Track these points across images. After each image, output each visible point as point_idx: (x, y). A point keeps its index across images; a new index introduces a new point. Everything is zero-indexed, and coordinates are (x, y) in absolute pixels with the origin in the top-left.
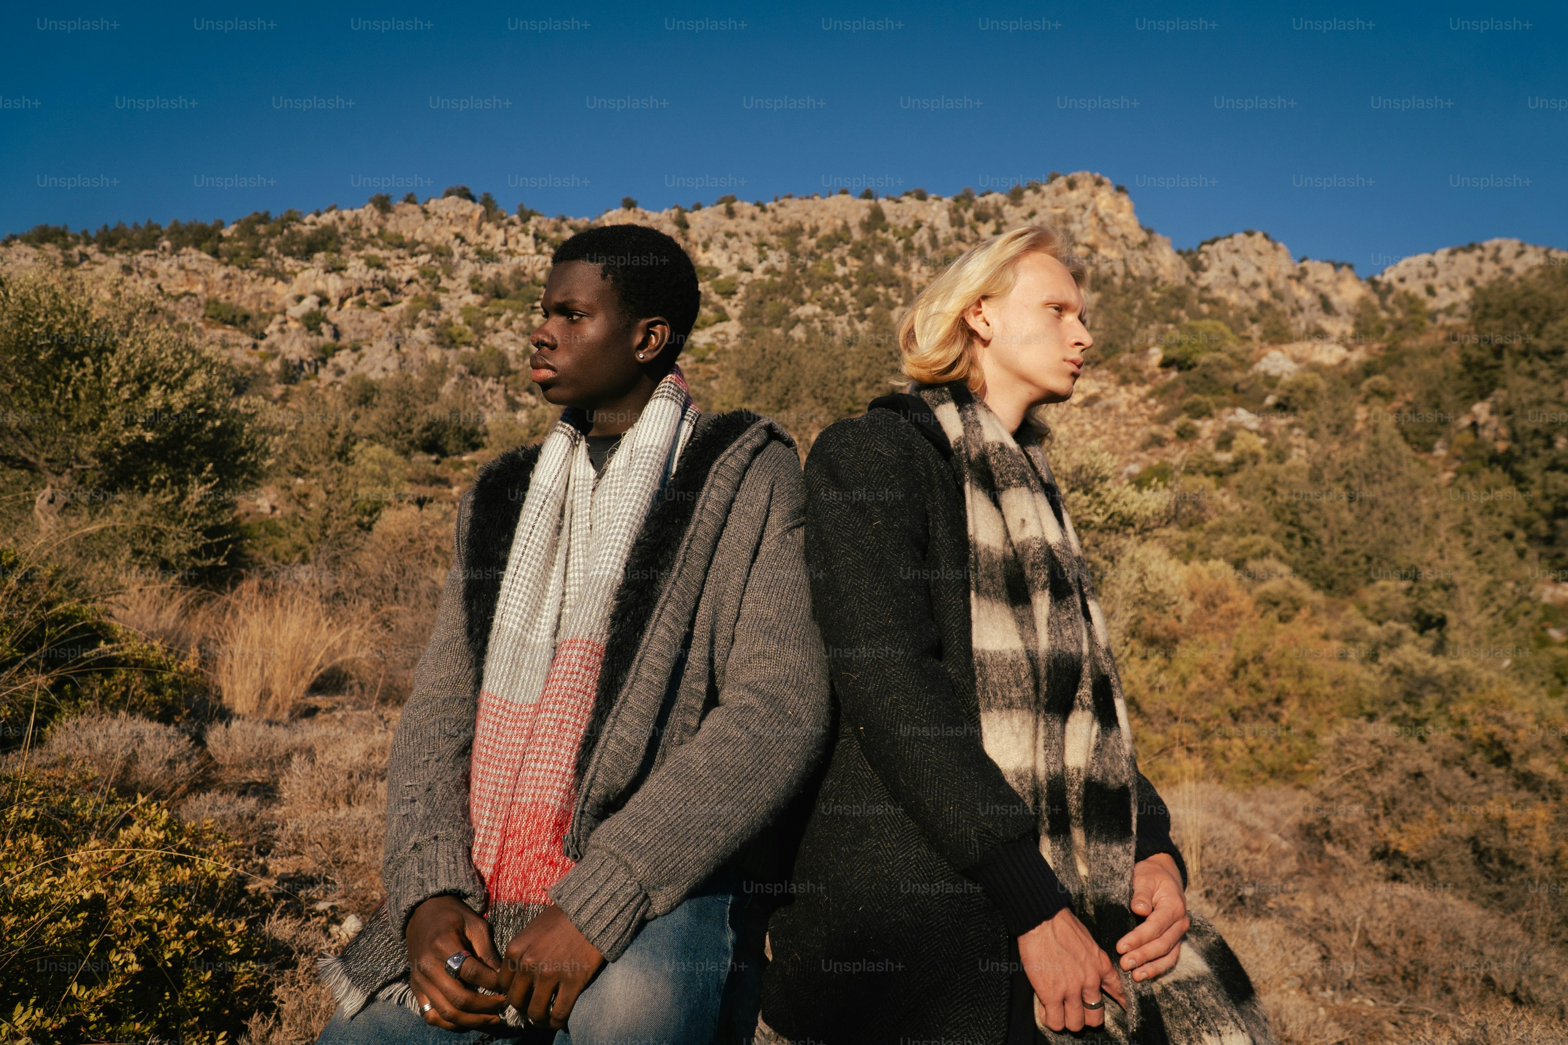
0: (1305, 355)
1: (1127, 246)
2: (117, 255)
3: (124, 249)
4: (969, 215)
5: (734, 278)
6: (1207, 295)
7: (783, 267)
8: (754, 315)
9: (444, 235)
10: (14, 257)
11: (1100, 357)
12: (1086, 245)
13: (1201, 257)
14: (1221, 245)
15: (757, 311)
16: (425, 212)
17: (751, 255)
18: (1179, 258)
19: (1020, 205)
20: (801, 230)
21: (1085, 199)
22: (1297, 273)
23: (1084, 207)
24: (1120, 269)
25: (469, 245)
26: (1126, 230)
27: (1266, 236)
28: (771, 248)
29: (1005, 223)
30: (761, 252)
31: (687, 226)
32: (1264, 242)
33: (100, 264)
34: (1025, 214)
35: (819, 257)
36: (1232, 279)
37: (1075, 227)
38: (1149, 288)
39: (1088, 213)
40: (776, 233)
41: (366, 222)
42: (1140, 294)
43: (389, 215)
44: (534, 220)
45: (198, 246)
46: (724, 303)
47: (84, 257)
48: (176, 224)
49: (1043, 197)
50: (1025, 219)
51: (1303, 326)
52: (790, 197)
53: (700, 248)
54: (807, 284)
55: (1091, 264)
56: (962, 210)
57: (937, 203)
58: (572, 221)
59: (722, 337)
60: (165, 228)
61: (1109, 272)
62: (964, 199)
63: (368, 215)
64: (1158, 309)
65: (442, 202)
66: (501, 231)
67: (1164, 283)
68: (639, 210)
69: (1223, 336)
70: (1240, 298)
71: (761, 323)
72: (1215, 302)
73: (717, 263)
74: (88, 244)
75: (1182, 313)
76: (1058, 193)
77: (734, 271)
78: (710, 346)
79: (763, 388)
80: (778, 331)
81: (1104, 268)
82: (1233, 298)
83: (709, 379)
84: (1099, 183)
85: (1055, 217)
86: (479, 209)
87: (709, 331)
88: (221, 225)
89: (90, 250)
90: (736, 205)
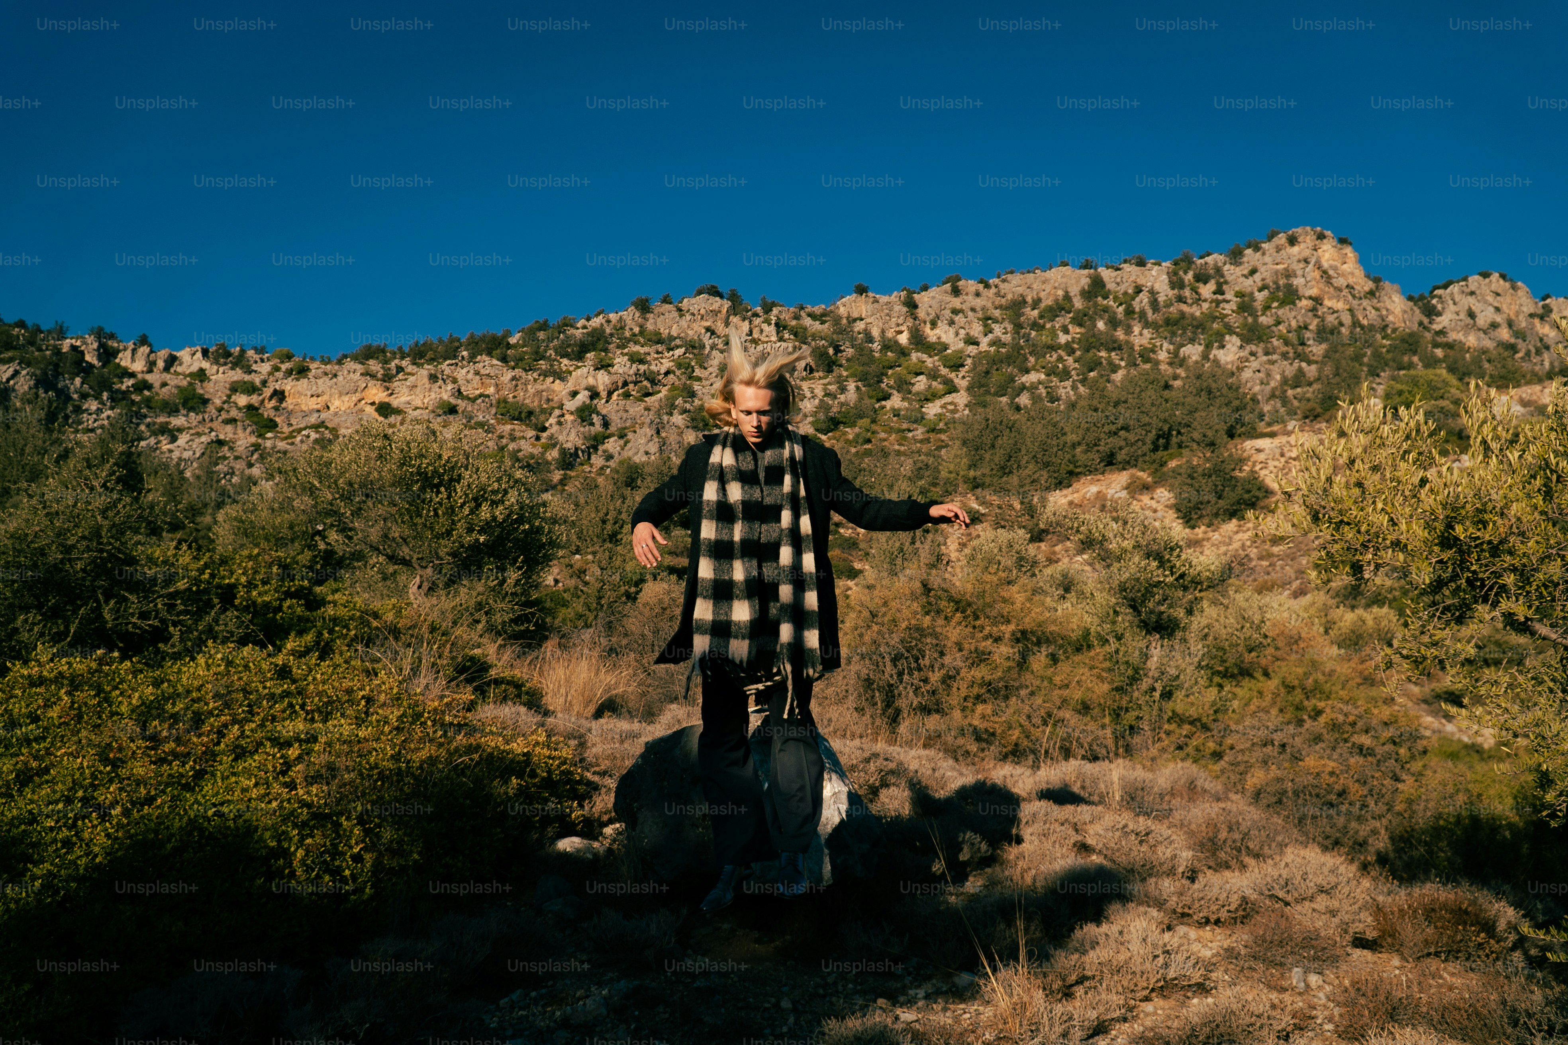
0: (1535, 398)
1: (1354, 296)
2: (426, 366)
3: (432, 360)
4: (1190, 276)
5: (961, 351)
6: (1439, 339)
7: (1007, 338)
8: (981, 386)
9: (696, 330)
10: (346, 372)
11: (1319, 410)
12: (1310, 298)
13: (1434, 301)
14: (1455, 289)
15: (983, 381)
16: (680, 310)
17: (976, 330)
18: (1411, 304)
19: (1241, 264)
20: (1025, 302)
21: (1307, 253)
22: (1540, 311)
23: (1306, 261)
24: (1347, 319)
25: (719, 337)
26: (1351, 281)
27: (1503, 277)
28: (996, 321)
29: (1226, 282)
30: (986, 326)
31: (916, 307)
32: (1502, 282)
33: (413, 375)
34: (1246, 272)
35: (1043, 327)
36: (1469, 321)
37: (1298, 282)
38: (1378, 336)
39: (1311, 266)
40: (1000, 307)
41: (629, 323)
42: (1368, 344)
43: (648, 315)
44: (775, 311)
45: (490, 354)
46: (952, 375)
47: (400, 369)
48: (472, 336)
49: (1264, 254)
50: (1246, 277)
51: (1547, 364)
52: (1012, 272)
53: (928, 325)
54: (1031, 353)
55: (1316, 316)
56: (1181, 273)
57: (1156, 268)
58: (809, 309)
59: (951, 407)
60: (463, 340)
61: (1336, 322)
62: (1184, 262)
63: (630, 316)
64: (1389, 356)
65: (693, 301)
66: (747, 322)
67: (1394, 330)
68: (871, 294)
69: (1446, 383)
70: (1479, 339)
71: (988, 392)
72: (1449, 346)
73: (944, 339)
74: (402, 358)
75: (1415, 359)
76: (1278, 249)
77: (961, 345)
78: (940, 417)
79: (987, 456)
80: (1004, 399)
81: (1331, 319)
82: (1472, 340)
83: (939, 448)
84: (1321, 237)
85: (1276, 272)
86: (727, 304)
87: (939, 403)
88: (508, 334)
89: (404, 363)
90: (961, 283)
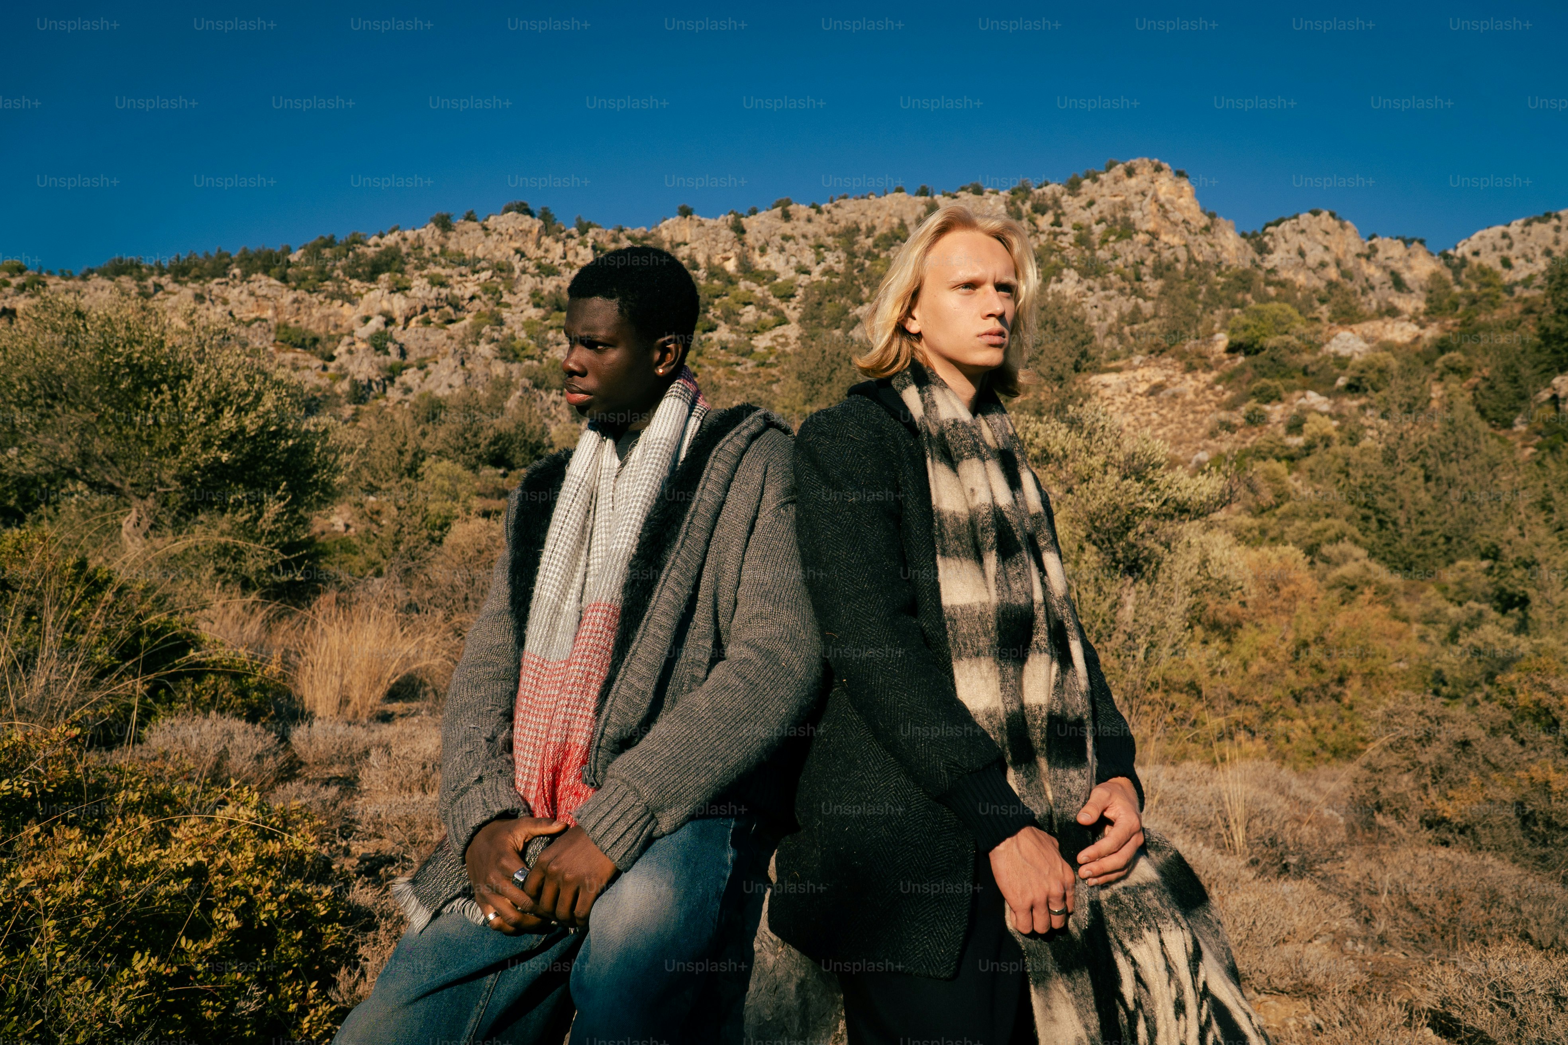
0: (1376, 334)
1: (1190, 232)
2: (190, 284)
3: (197, 278)
4: (1027, 207)
5: (792, 280)
6: (1273, 278)
7: (840, 268)
8: (813, 318)
9: (504, 251)
10: (92, 290)
11: (1165, 344)
12: (1147, 232)
13: (1266, 239)
14: (1286, 226)
15: (816, 313)
16: (485, 228)
17: (808, 258)
18: (1244, 241)
19: (1079, 195)
20: (858, 230)
21: (1144, 185)
22: (1367, 251)
23: (1144, 194)
24: (1182, 255)
25: (529, 259)
26: (1187, 215)
27: (1332, 215)
28: (828, 249)
29: (1064, 214)
30: (818, 254)
31: (743, 231)
32: (1331, 220)
33: (174, 294)
34: (1084, 204)
35: (877, 257)
36: (1299, 259)
37: (1135, 215)
38: (1213, 273)
39: (1148, 199)
40: (833, 234)
41: (428, 241)
42: (1204, 279)
43: (450, 234)
44: (592, 232)
45: (266, 272)
46: (783, 306)
47: (158, 287)
48: (245, 251)
49: (1102, 185)
50: (1084, 208)
51: (1374, 304)
52: (845, 197)
53: (757, 252)
54: (865, 284)
55: (1152, 251)
56: (1019, 203)
57: (994, 196)
58: (629, 231)
59: (782, 340)
60: (235, 256)
61: (1172, 258)
62: (1021, 192)
63: (429, 234)
64: (1224, 293)
65: (501, 219)
66: (560, 244)
67: (1228, 267)
68: (695, 217)
69: (1290, 318)
70: (1308, 278)
71: (820, 324)
72: (1282, 284)
73: (774, 267)
74: (161, 274)
75: (1249, 297)
76: (1116, 181)
77: (792, 274)
78: (770, 350)
79: (825, 389)
80: (838, 333)
81: (1167, 255)
82: (1301, 279)
83: (771, 383)
84: (1158, 169)
85: (1114, 205)
86: (538, 224)
87: (768, 335)
88: (289, 250)
89: (164, 280)
90: (792, 208)
